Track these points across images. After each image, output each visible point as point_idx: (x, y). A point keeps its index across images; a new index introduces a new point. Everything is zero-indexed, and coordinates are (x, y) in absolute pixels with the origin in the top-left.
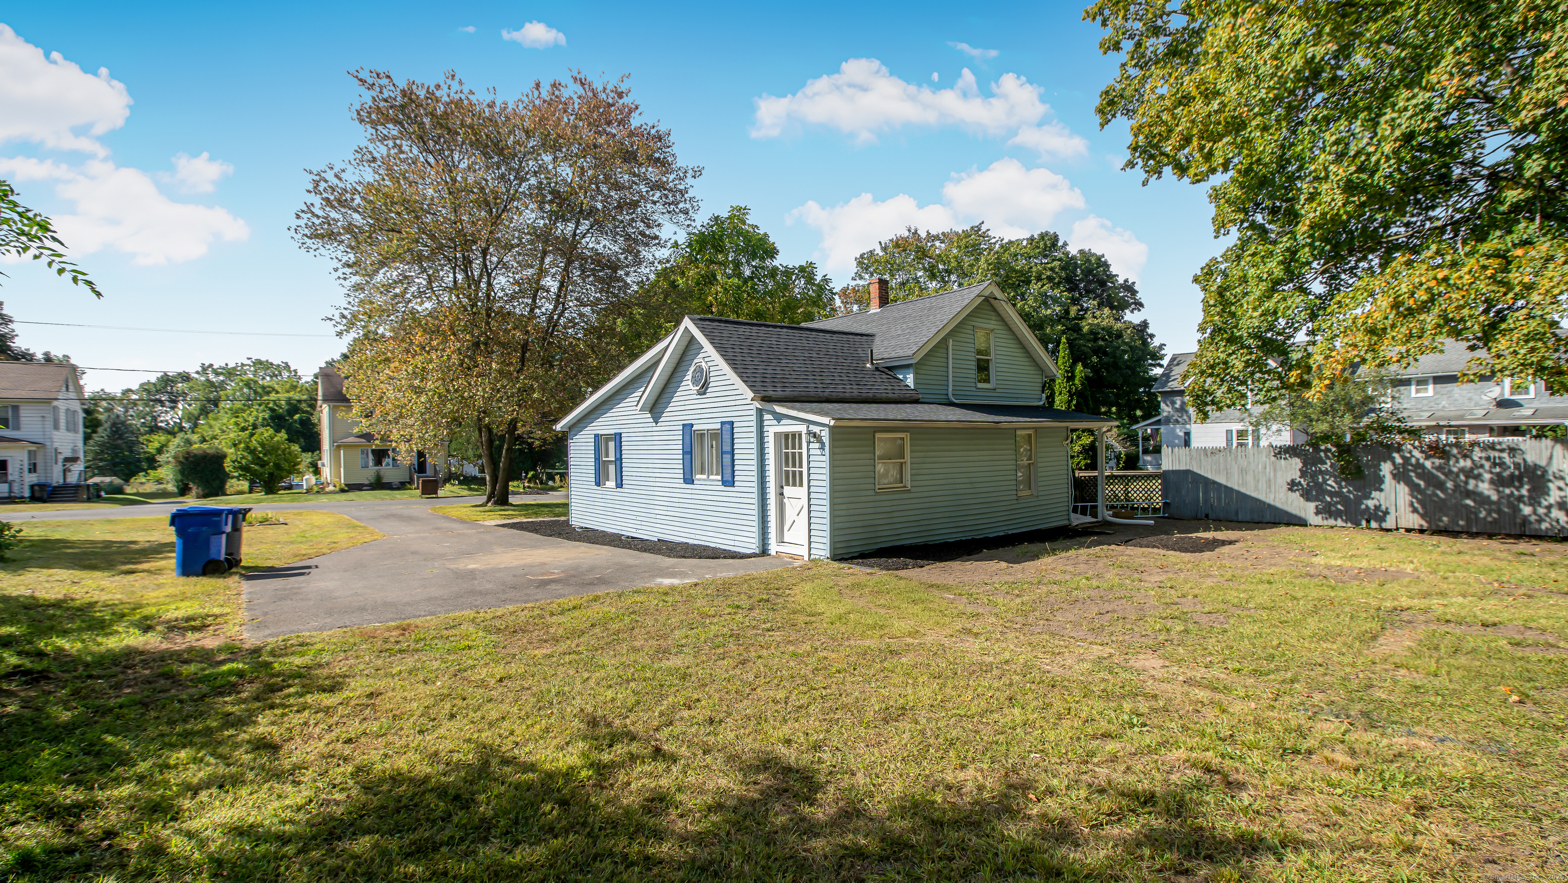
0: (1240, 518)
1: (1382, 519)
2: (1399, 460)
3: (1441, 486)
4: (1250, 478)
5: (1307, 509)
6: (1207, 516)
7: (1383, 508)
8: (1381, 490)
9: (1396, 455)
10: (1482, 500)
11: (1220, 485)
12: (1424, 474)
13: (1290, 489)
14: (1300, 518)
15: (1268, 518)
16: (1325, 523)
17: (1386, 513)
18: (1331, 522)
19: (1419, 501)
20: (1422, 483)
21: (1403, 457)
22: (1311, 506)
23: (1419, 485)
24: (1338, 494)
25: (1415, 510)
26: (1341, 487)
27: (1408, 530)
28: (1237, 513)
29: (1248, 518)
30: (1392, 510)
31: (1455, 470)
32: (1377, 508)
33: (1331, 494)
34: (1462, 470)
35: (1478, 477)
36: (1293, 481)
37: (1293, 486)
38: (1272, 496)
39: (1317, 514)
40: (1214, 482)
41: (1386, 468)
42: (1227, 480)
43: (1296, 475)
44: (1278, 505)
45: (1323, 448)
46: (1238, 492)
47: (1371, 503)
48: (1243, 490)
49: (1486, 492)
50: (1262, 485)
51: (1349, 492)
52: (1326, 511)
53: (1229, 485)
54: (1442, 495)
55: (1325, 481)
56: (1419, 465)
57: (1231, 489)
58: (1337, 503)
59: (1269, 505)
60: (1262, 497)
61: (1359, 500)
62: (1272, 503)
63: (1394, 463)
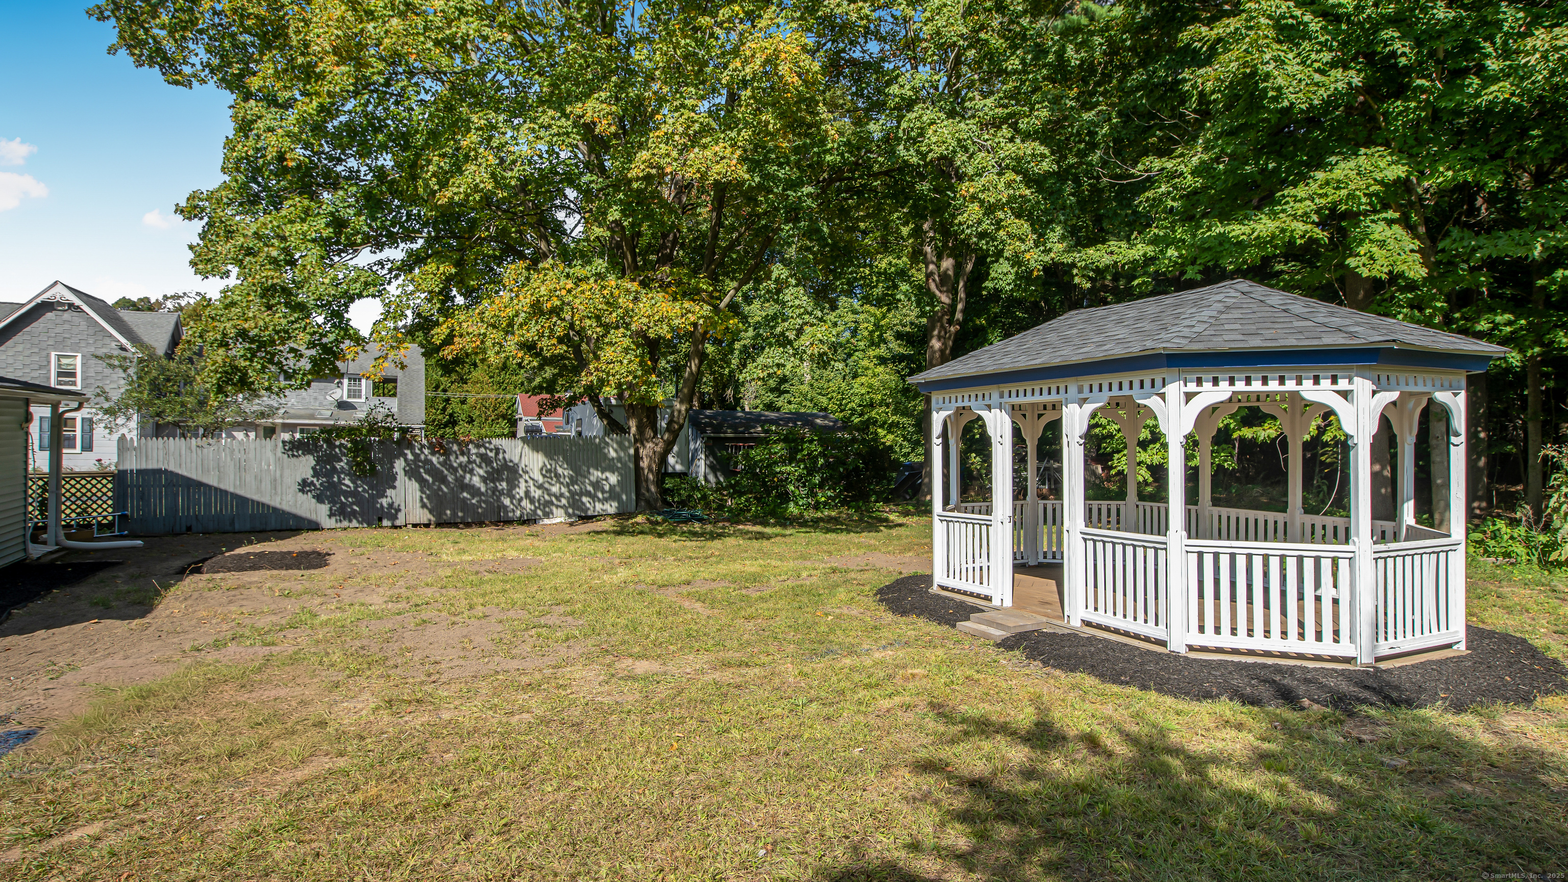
0: (237, 527)
1: (394, 517)
2: (410, 457)
3: (443, 480)
4: (249, 478)
5: (320, 512)
6: (189, 529)
7: (396, 505)
8: (394, 488)
9: (408, 452)
10: (475, 491)
11: (209, 487)
12: (433, 471)
13: (302, 491)
14: (310, 522)
15: (273, 524)
16: (339, 525)
17: (398, 510)
18: (345, 524)
19: (428, 497)
20: (430, 480)
21: (413, 454)
22: (324, 509)
23: (427, 481)
24: (354, 493)
25: (424, 506)
26: (356, 487)
27: (415, 526)
28: (232, 523)
29: (248, 527)
30: (402, 507)
31: (455, 465)
32: (391, 505)
33: (347, 494)
34: (460, 465)
35: (471, 472)
36: (304, 481)
37: (304, 486)
38: (278, 499)
39: (330, 516)
40: (200, 484)
41: (399, 465)
42: (219, 482)
43: (308, 474)
44: (286, 507)
45: (337, 443)
46: (235, 496)
47: (384, 502)
48: (241, 492)
49: (478, 485)
50: (266, 485)
51: (364, 490)
52: (341, 512)
53: (222, 487)
54: (445, 489)
55: (340, 481)
56: (427, 462)
57: (226, 492)
58: (353, 503)
59: (275, 509)
60: (266, 500)
61: (373, 499)
62: (278, 506)
63: (406, 460)
